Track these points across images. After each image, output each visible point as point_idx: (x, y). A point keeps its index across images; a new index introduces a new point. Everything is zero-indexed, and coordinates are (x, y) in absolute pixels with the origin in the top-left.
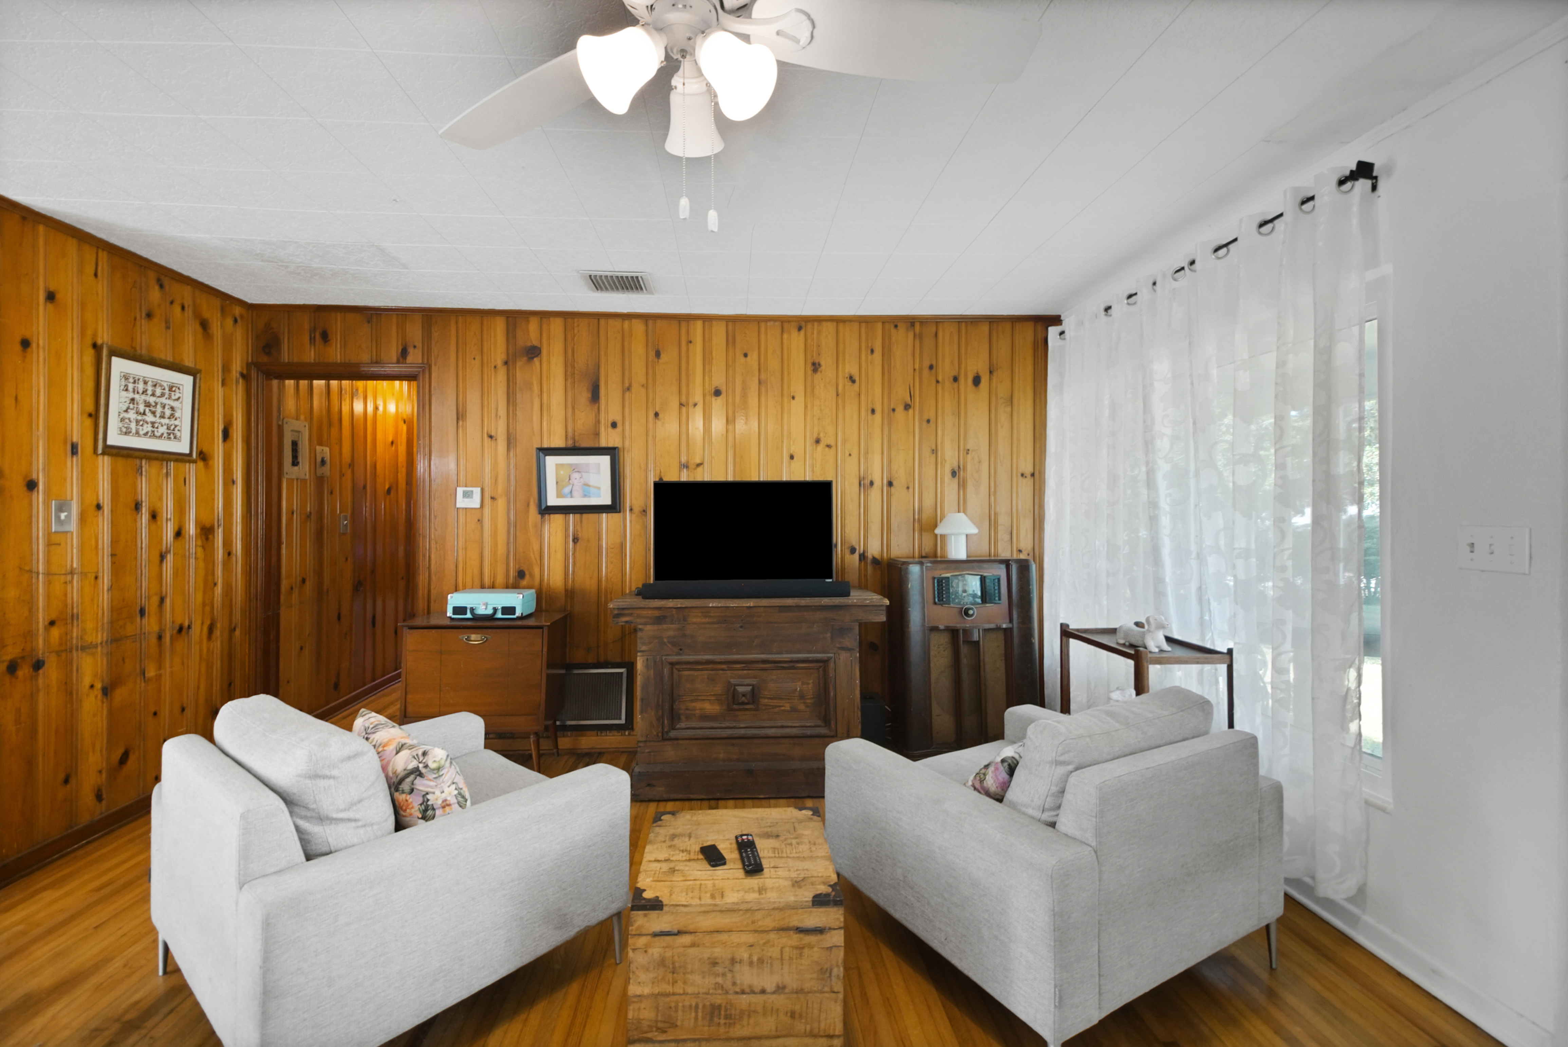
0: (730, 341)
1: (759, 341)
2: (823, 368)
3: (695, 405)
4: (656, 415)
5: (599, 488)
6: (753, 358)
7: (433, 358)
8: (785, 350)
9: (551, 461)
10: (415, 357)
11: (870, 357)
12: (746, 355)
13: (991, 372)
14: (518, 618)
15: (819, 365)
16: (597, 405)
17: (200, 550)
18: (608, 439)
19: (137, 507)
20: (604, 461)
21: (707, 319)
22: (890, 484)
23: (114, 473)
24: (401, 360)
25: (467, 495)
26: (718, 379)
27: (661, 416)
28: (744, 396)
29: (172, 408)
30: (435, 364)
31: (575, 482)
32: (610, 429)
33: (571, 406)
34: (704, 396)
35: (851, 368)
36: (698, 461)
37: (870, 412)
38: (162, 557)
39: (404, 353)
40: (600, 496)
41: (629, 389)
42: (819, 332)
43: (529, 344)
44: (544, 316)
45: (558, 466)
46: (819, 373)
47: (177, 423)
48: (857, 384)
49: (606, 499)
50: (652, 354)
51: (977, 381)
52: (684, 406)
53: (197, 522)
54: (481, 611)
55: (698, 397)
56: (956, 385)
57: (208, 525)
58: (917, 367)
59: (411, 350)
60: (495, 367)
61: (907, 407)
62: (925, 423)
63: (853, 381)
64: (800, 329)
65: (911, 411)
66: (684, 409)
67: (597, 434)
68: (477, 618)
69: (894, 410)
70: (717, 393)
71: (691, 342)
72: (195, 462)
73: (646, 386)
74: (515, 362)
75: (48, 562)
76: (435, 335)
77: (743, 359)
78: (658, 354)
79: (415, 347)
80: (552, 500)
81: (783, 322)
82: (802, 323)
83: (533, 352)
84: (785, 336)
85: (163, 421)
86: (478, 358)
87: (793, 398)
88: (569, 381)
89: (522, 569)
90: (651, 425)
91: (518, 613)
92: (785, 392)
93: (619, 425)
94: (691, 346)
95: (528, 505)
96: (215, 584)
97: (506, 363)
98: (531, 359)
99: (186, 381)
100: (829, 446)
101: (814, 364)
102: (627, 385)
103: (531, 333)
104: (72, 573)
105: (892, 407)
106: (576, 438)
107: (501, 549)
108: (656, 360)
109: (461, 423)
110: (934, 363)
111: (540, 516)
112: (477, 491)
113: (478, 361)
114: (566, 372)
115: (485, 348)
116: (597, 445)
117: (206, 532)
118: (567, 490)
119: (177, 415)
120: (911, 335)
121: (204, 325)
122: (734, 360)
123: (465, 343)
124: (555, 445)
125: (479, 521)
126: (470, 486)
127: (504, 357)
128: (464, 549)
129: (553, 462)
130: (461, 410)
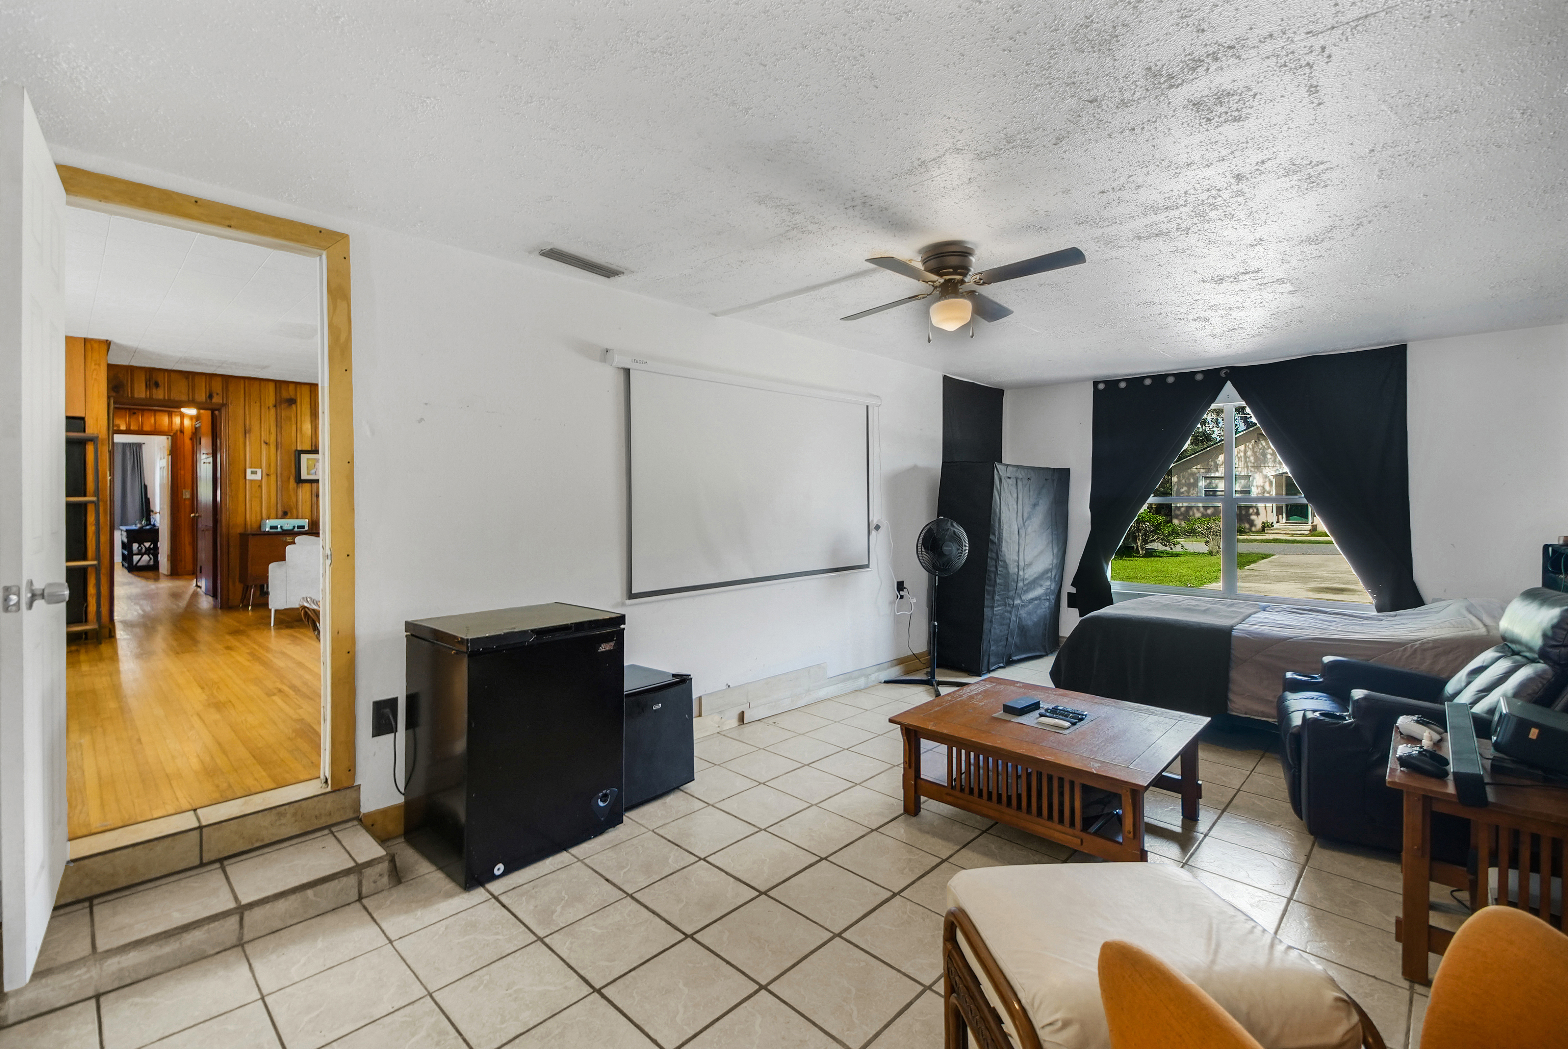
7: (229, 401)
10: (217, 400)
24: (208, 400)
25: (252, 473)
30: (231, 404)
39: (211, 396)
43: (288, 397)
44: (298, 384)
45: (308, 460)
59: (215, 395)
60: (269, 408)
74: (280, 405)
76: (231, 389)
79: (217, 394)
80: (304, 477)
83: (291, 402)
86: (258, 402)
88: (313, 418)
89: (285, 510)
95: (289, 478)
97: (275, 406)
98: (290, 405)
103: (290, 392)
107: (273, 500)
109: (247, 435)
111: (295, 484)
112: (259, 471)
113: (258, 404)
115: (262, 398)
118: (313, 471)
123: (250, 394)
124: (304, 449)
125: (260, 486)
126: (255, 468)
127: (274, 402)
128: (251, 501)
129: (304, 457)
130: (247, 428)
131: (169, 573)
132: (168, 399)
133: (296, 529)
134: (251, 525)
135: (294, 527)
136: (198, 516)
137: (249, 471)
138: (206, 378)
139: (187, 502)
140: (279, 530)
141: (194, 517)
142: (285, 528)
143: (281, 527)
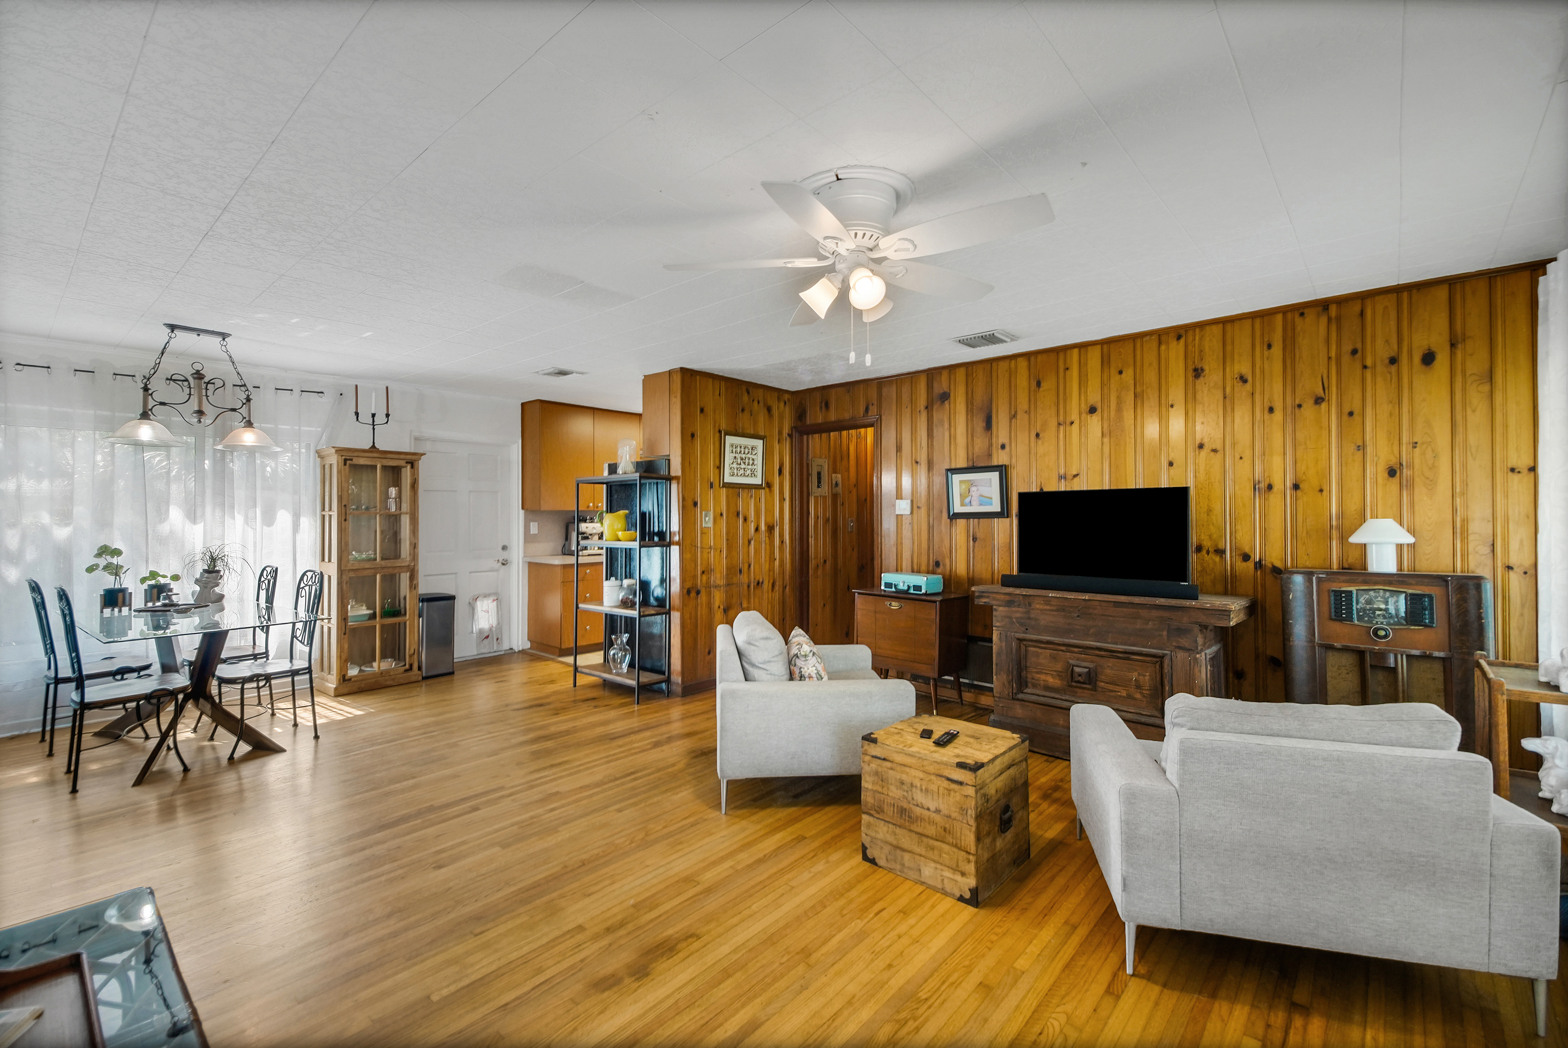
0: (1105, 361)
1: (1134, 357)
2: (1207, 372)
3: (1072, 423)
4: (1037, 435)
5: (991, 498)
6: (1128, 375)
7: (883, 410)
8: (1163, 361)
9: (956, 479)
10: (873, 411)
11: (1266, 353)
12: (1120, 372)
13: (1453, 345)
14: (923, 594)
15: (1202, 370)
16: (990, 432)
17: (767, 538)
18: (1000, 458)
19: (738, 514)
20: (995, 476)
21: (1083, 347)
22: (1296, 487)
23: (727, 497)
24: (865, 414)
26: (1094, 397)
27: (1041, 435)
28: (1119, 410)
29: (753, 460)
30: (884, 413)
31: (973, 494)
32: (1000, 451)
33: (971, 435)
34: (1080, 414)
35: (1242, 367)
36: (1075, 473)
37: (1267, 411)
38: (749, 542)
39: (867, 409)
40: (992, 505)
41: (1015, 416)
42: (1201, 338)
43: (941, 390)
45: (961, 482)
46: (1201, 379)
47: (755, 467)
48: (1249, 384)
49: (996, 507)
50: (1034, 384)
51: (1428, 359)
52: (1062, 425)
53: (765, 524)
54: (901, 587)
55: (1074, 416)
56: (1393, 368)
57: (771, 525)
58: (1333, 354)
59: (871, 406)
60: (920, 411)
61: (1319, 401)
62: (1345, 417)
63: (1245, 381)
64: (1179, 338)
65: (1324, 405)
66: (1062, 428)
67: (990, 455)
68: (898, 591)
69: (1300, 406)
70: (1092, 410)
71: (1067, 369)
72: (764, 489)
73: (1028, 412)
74: (932, 406)
75: (701, 542)
77: (1118, 377)
78: (1039, 384)
79: (873, 404)
80: (958, 508)
81: (1161, 336)
82: (1180, 332)
83: (945, 397)
84: (1163, 347)
85: (750, 467)
86: (909, 407)
87: (1173, 405)
88: (969, 416)
89: (937, 560)
90: (1032, 444)
91: (923, 591)
92: (1163, 402)
93: (1007, 447)
94: (1068, 372)
95: (942, 512)
96: (775, 559)
97: (927, 408)
98: (943, 402)
99: (759, 443)
100: (1215, 451)
101: (1195, 370)
102: (1013, 412)
103: (943, 382)
104: (711, 548)
105: (1297, 402)
106: (975, 459)
107: (924, 545)
108: (1037, 389)
109: (899, 451)
110: (1359, 346)
111: (949, 520)
112: (908, 502)
113: (909, 410)
114: (967, 408)
115: (914, 399)
116: (990, 464)
117: (770, 529)
119: (755, 463)
120: (1324, 320)
121: (769, 410)
122: (1109, 378)
124: (957, 465)
125: (911, 524)
127: (926, 403)
128: (901, 544)
130: (899, 445)
132: (842, 420)
137: (898, 503)
143: (895, 586)
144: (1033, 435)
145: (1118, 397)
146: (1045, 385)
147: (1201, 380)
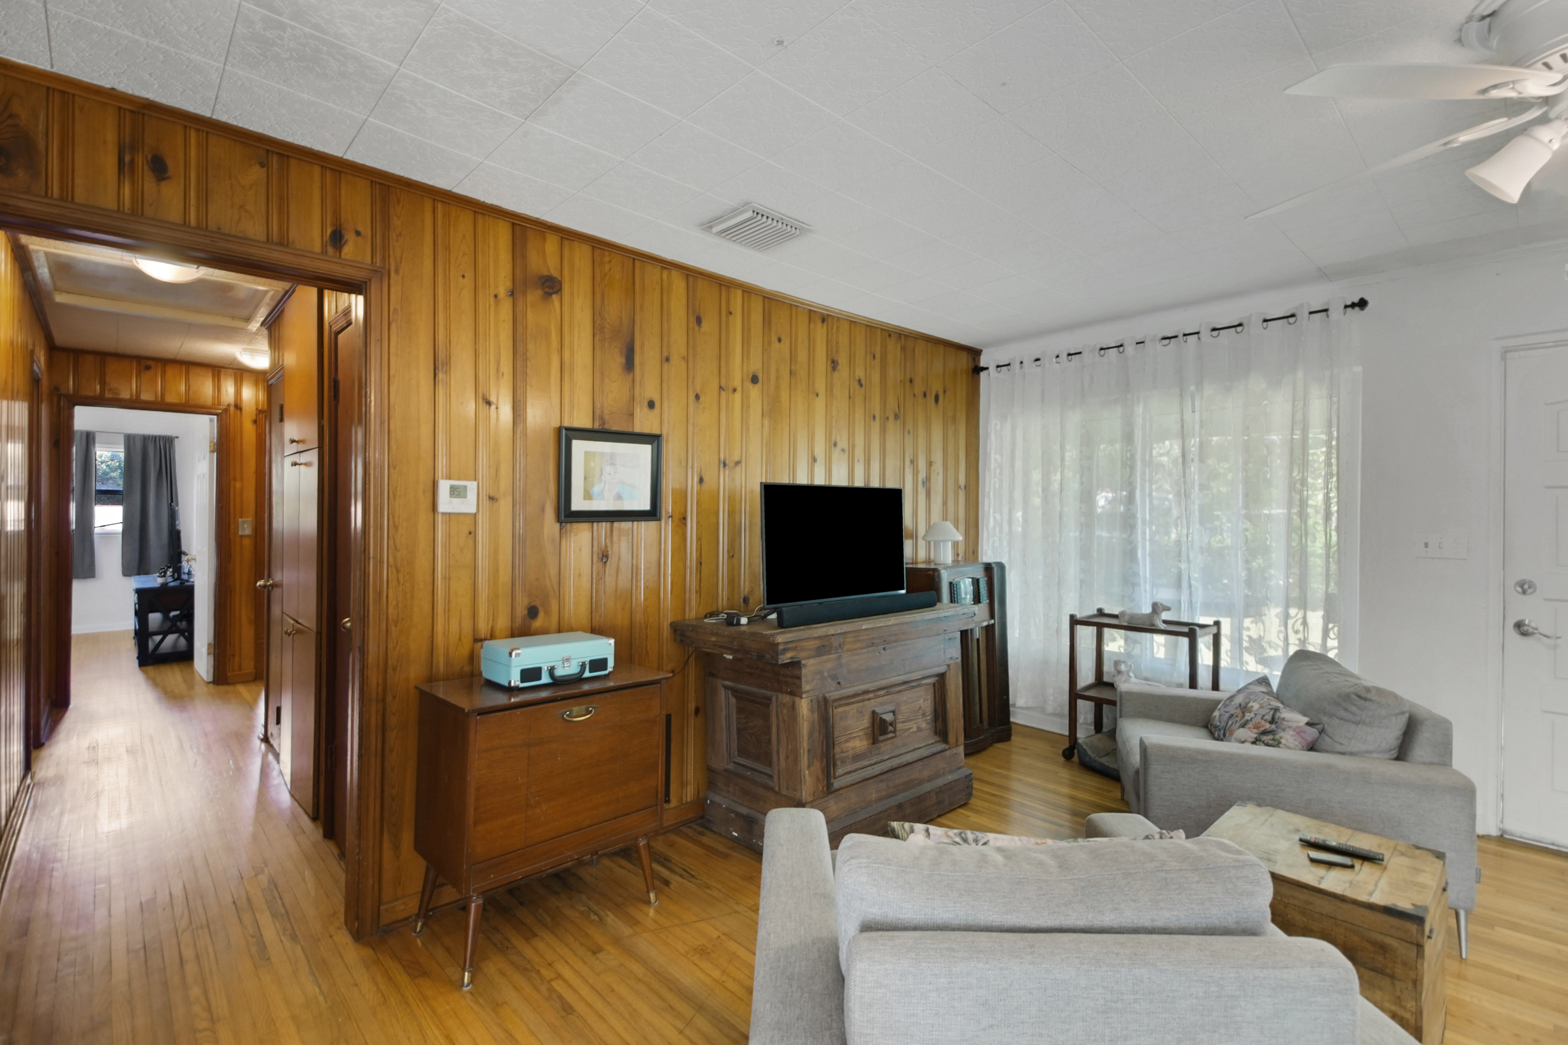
0: (767, 321)
1: (791, 326)
2: (839, 367)
3: (735, 390)
4: (697, 397)
5: (637, 488)
6: (786, 345)
7: (392, 260)
8: (812, 341)
9: (577, 446)
10: (358, 250)
11: (872, 363)
12: (780, 340)
13: (944, 392)
15: (837, 363)
16: (632, 375)
18: (644, 423)
21: (748, 291)
24: (330, 250)
25: (456, 492)
26: (756, 363)
27: (702, 398)
28: (778, 387)
30: (397, 271)
31: (608, 479)
32: (647, 410)
33: (598, 371)
34: (743, 381)
35: (860, 373)
36: (737, 459)
37: (872, 418)
39: (337, 239)
40: (637, 499)
41: (667, 360)
42: (838, 328)
43: (546, 273)
44: (567, 235)
45: (588, 455)
46: (836, 372)
48: (863, 389)
50: (693, 319)
51: (937, 399)
52: (724, 390)
55: (737, 383)
56: (925, 400)
58: (902, 378)
59: (350, 236)
60: (496, 296)
61: (896, 417)
62: (907, 434)
63: (861, 385)
64: (823, 321)
65: (898, 421)
66: (723, 394)
67: (631, 415)
69: (888, 418)
70: (755, 380)
71: (731, 313)
73: (686, 359)
74: (524, 293)
76: (396, 222)
77: (777, 344)
78: (699, 321)
79: (358, 233)
80: (578, 504)
81: (810, 311)
82: (825, 316)
83: (552, 286)
84: (812, 326)
86: (469, 275)
87: (817, 395)
88: (597, 338)
89: (533, 604)
90: (691, 409)
92: (811, 388)
93: (657, 405)
94: (731, 317)
95: (543, 509)
97: (512, 294)
98: (548, 295)
100: (843, 450)
101: (833, 361)
102: (665, 354)
103: (548, 257)
105: (886, 415)
106: (606, 417)
107: (505, 576)
108: (697, 328)
109: (441, 376)
110: (912, 377)
111: (557, 525)
112: (470, 487)
113: (468, 282)
114: (594, 323)
115: (480, 265)
116: (630, 430)
118: (596, 489)
120: (899, 347)
122: (770, 343)
123: (448, 248)
124: (577, 424)
125: (472, 533)
126: (459, 479)
127: (509, 284)
128: (447, 579)
129: (579, 447)
130: (441, 355)
131: (211, 679)
132: (198, 227)
133: (587, 674)
134: (447, 655)
135: (583, 665)
136: (272, 586)
137: (444, 487)
138: (323, 176)
139: (247, 542)
140: (545, 679)
141: (265, 586)
142: (560, 672)
143: (551, 671)
144: (692, 397)
145: (778, 371)
146: (705, 325)
147: (836, 374)
